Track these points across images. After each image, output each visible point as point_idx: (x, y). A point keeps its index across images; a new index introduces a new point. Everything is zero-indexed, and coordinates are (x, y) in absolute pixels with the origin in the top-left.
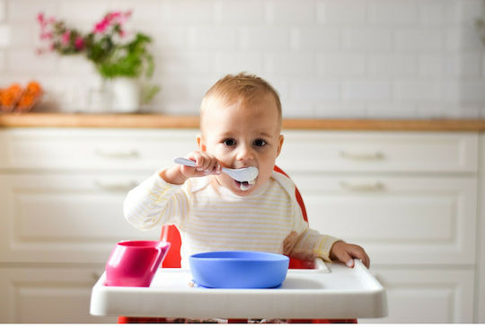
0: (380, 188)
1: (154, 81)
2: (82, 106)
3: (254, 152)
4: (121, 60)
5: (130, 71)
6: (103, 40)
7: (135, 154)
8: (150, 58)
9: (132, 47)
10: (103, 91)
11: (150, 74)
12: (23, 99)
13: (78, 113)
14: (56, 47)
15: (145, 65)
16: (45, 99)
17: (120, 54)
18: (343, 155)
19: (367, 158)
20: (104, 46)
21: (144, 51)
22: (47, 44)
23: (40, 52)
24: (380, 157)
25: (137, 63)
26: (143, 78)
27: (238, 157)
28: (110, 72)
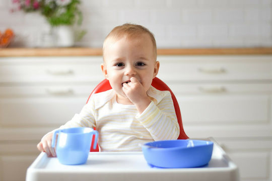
0: (223, 91)
1: (83, 27)
2: (39, 43)
3: (136, 70)
4: (62, 15)
5: (67, 21)
6: (51, 3)
7: (71, 73)
8: (80, 13)
9: (69, 7)
10: (51, 34)
11: (80, 23)
12: (2, 39)
13: (36, 48)
14: (22, 8)
15: (77, 17)
16: (16, 40)
17: (61, 11)
18: (200, 70)
19: (215, 72)
20: (51, 7)
21: (76, 9)
22: (16, 6)
23: (12, 11)
24: (223, 71)
25: (72, 16)
26: (75, 26)
27: (125, 74)
28: (55, 22)
